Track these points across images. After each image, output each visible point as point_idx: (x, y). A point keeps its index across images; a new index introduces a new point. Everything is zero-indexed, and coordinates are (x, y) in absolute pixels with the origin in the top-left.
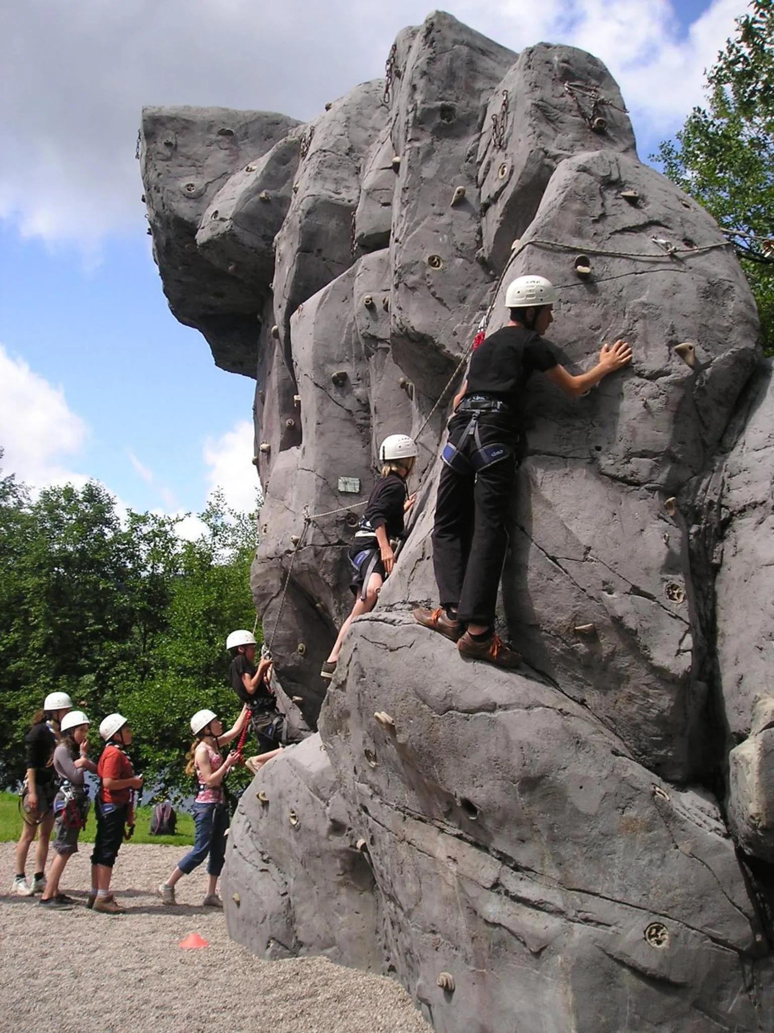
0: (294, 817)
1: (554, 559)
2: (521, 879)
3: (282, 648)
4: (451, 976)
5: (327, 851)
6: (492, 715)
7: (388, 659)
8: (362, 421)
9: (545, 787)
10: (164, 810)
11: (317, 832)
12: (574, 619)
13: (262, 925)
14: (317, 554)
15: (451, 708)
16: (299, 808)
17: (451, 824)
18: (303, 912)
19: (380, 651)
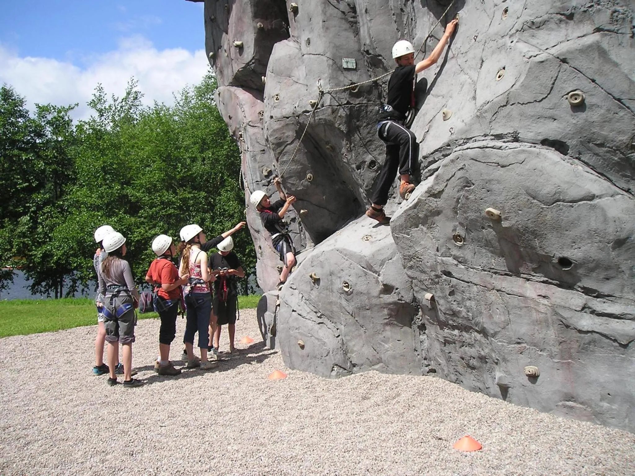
0: (347, 287)
1: (619, 100)
2: (604, 302)
3: (294, 178)
4: (536, 368)
5: (376, 305)
6: (591, 202)
7: (499, 172)
8: (352, 19)
9: (629, 244)
10: (146, 296)
11: (368, 293)
12: (632, 139)
13: (327, 358)
14: (333, 112)
15: (559, 200)
16: (352, 280)
17: (537, 275)
18: (354, 345)
19: (491, 168)
